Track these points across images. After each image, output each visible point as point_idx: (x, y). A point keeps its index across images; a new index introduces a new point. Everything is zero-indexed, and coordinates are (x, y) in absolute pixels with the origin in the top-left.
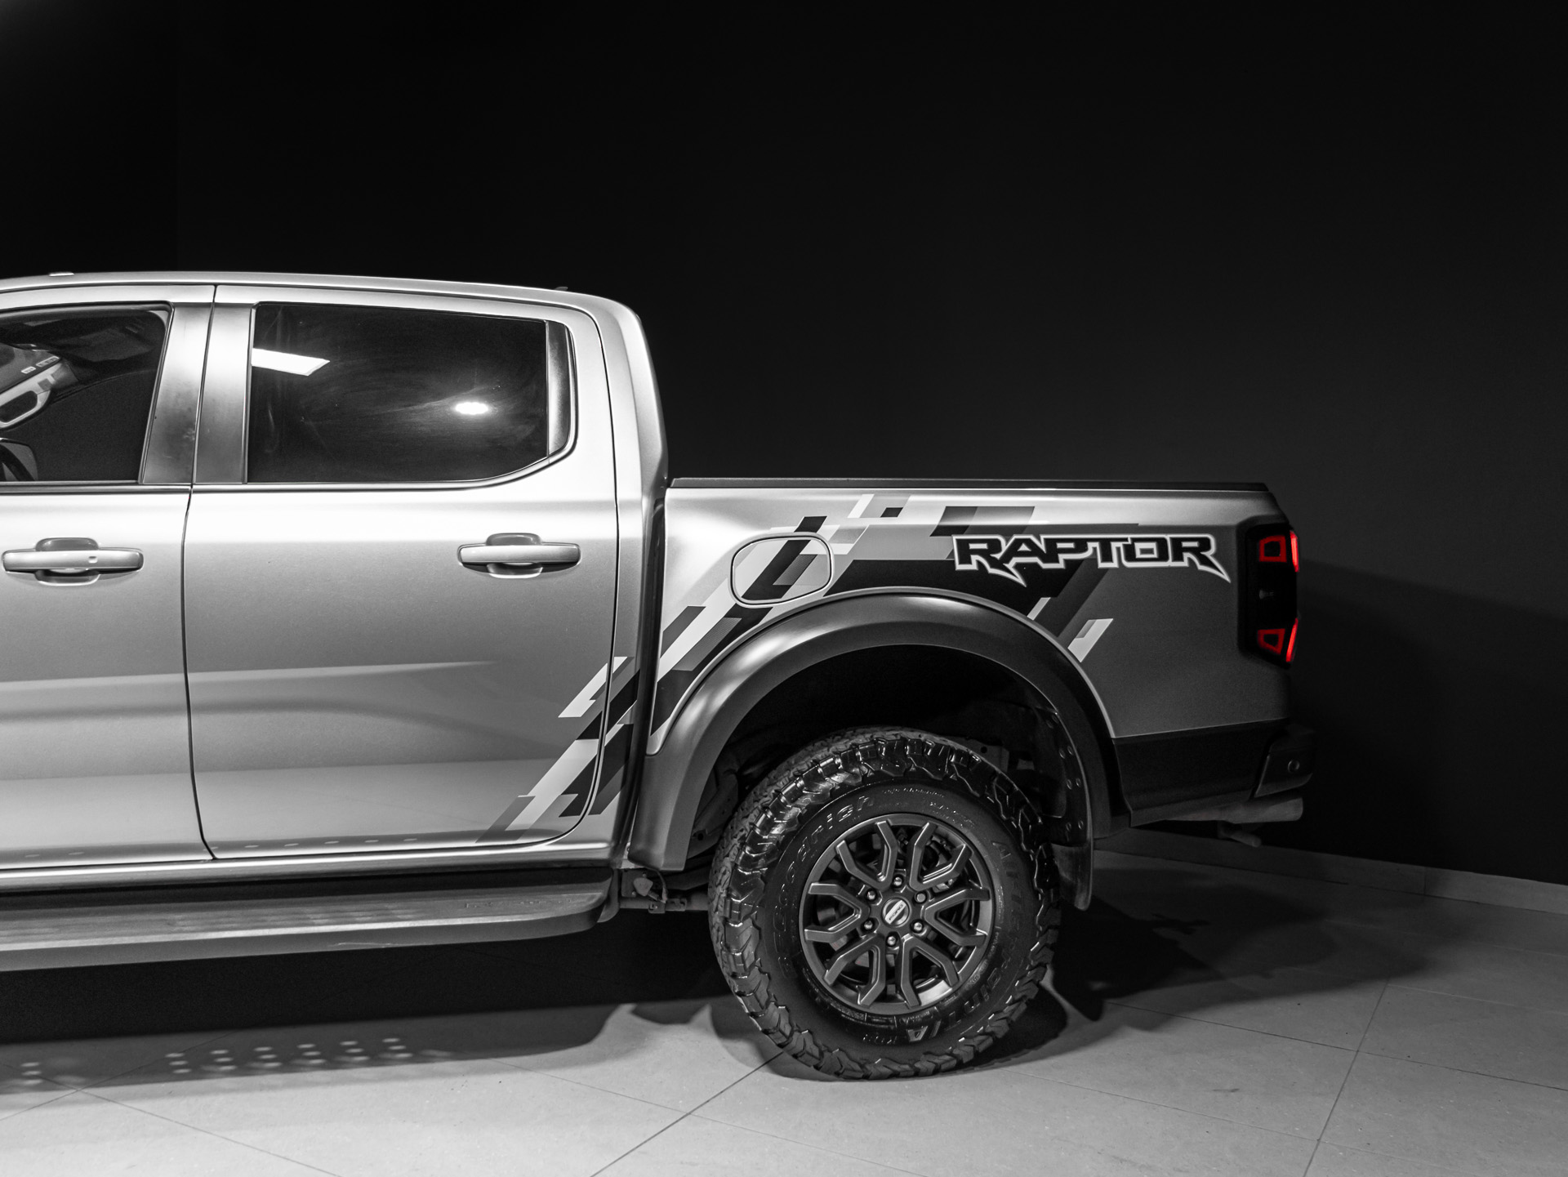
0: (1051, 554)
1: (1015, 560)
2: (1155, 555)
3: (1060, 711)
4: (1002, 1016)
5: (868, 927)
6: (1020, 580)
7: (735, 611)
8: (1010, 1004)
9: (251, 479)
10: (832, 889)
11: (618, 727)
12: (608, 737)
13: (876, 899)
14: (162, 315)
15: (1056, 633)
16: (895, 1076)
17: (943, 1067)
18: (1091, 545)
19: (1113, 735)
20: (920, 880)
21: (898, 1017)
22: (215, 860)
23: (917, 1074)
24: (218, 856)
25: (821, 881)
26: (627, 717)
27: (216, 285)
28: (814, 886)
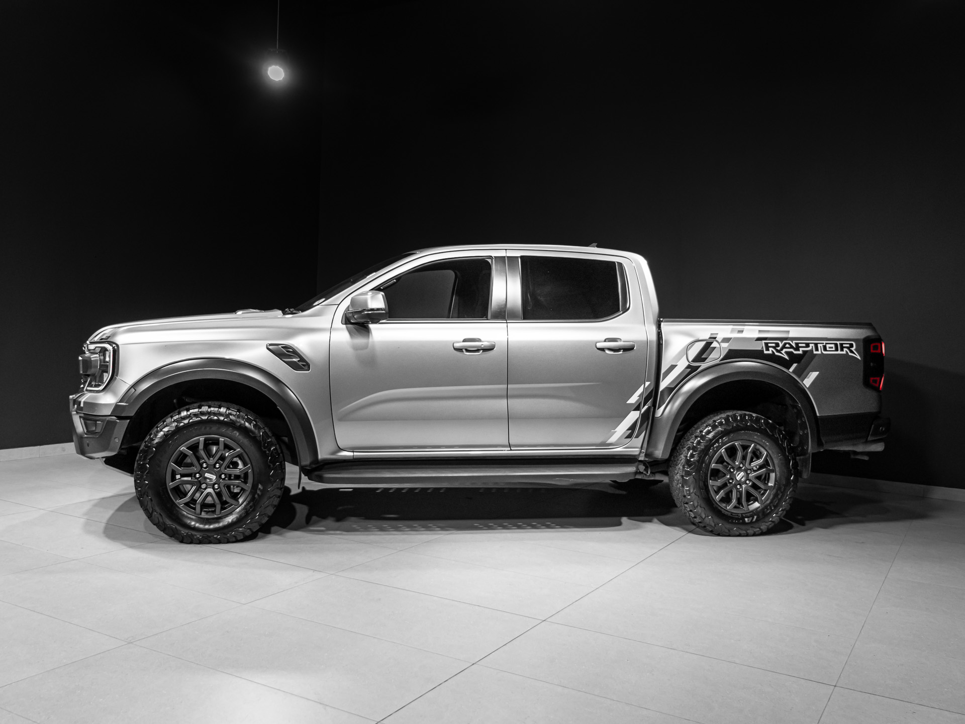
0: (797, 348)
1: (785, 350)
2: (834, 349)
3: (801, 405)
4: (778, 515)
5: (731, 481)
6: (786, 357)
7: (689, 367)
8: (781, 511)
9: (524, 319)
10: (720, 467)
11: (646, 407)
12: (643, 410)
13: (734, 471)
14: (489, 261)
15: (799, 376)
16: (740, 535)
17: (757, 533)
18: (811, 345)
19: (818, 415)
20: (750, 464)
21: (741, 514)
22: (511, 450)
23: (747, 535)
24: (512, 449)
25: (716, 463)
26: (650, 403)
27: (506, 250)
28: (713, 465)
